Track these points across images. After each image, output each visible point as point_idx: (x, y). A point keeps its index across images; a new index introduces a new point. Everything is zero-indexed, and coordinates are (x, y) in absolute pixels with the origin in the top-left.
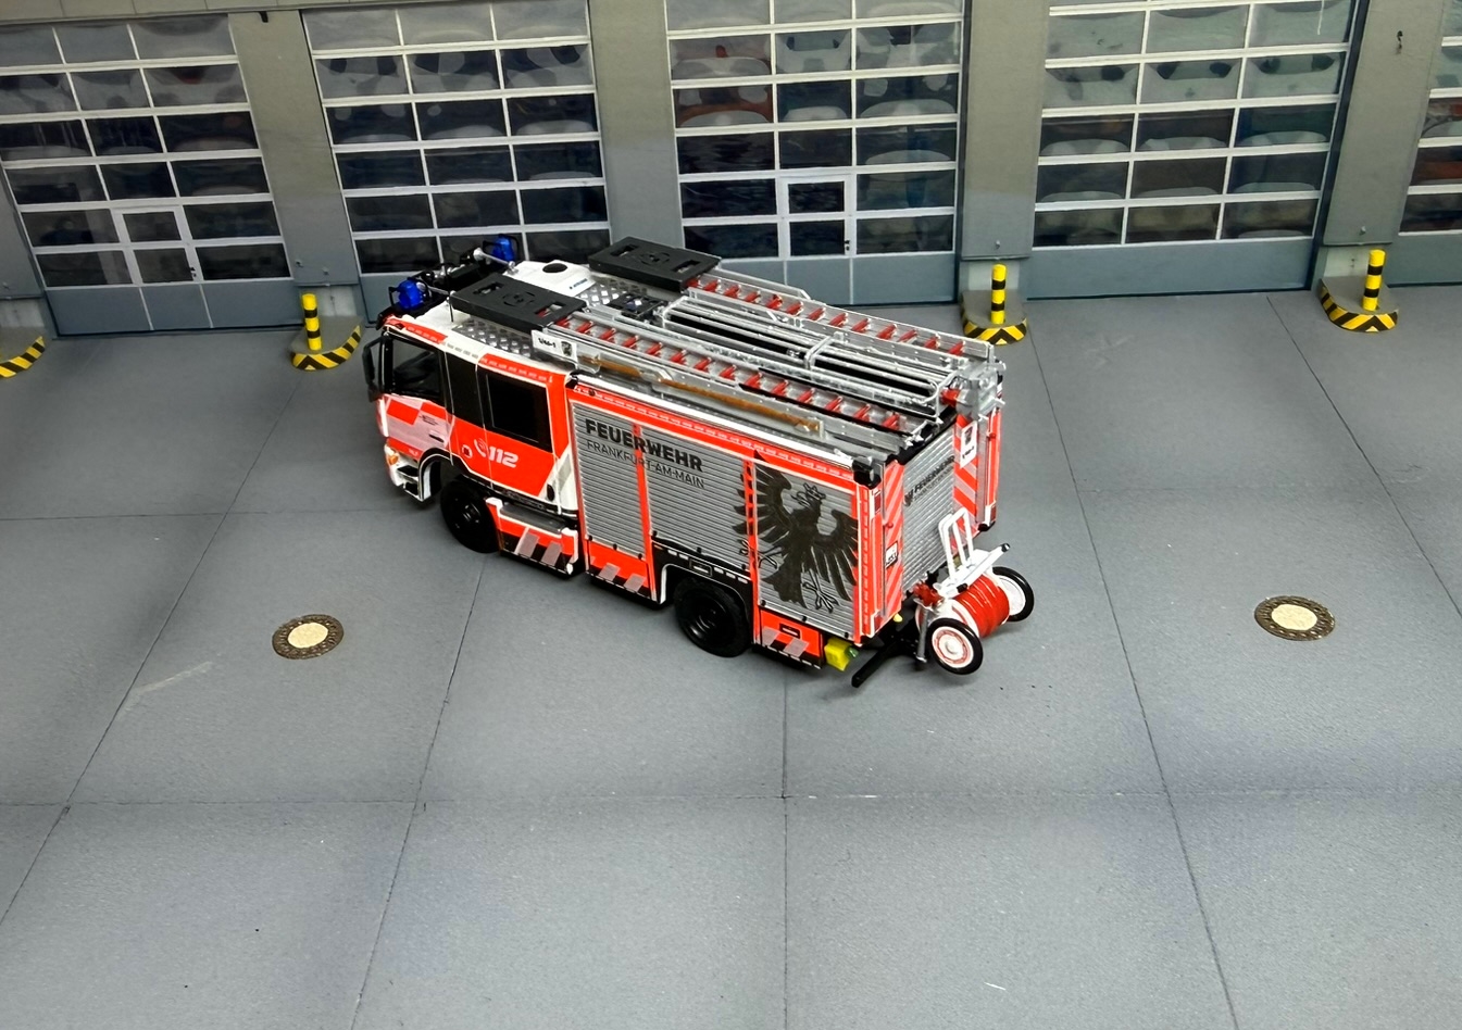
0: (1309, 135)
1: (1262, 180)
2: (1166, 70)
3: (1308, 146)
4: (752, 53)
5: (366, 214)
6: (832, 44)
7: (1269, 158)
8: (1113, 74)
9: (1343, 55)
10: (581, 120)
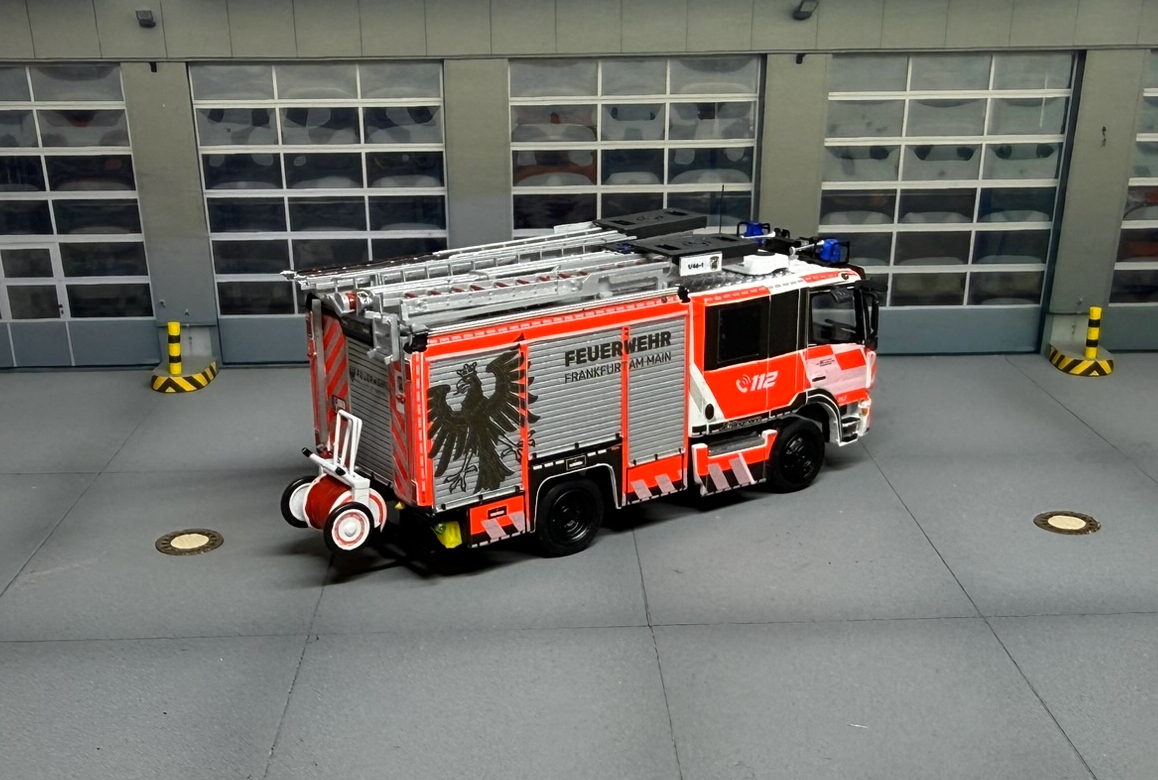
0: (1036, 214)
1: (1000, 252)
2: (923, 152)
3: (1035, 224)
4: (580, 121)
5: (230, 257)
6: (649, 116)
7: (1005, 234)
8: (879, 153)
9: (1061, 145)
10: (430, 175)
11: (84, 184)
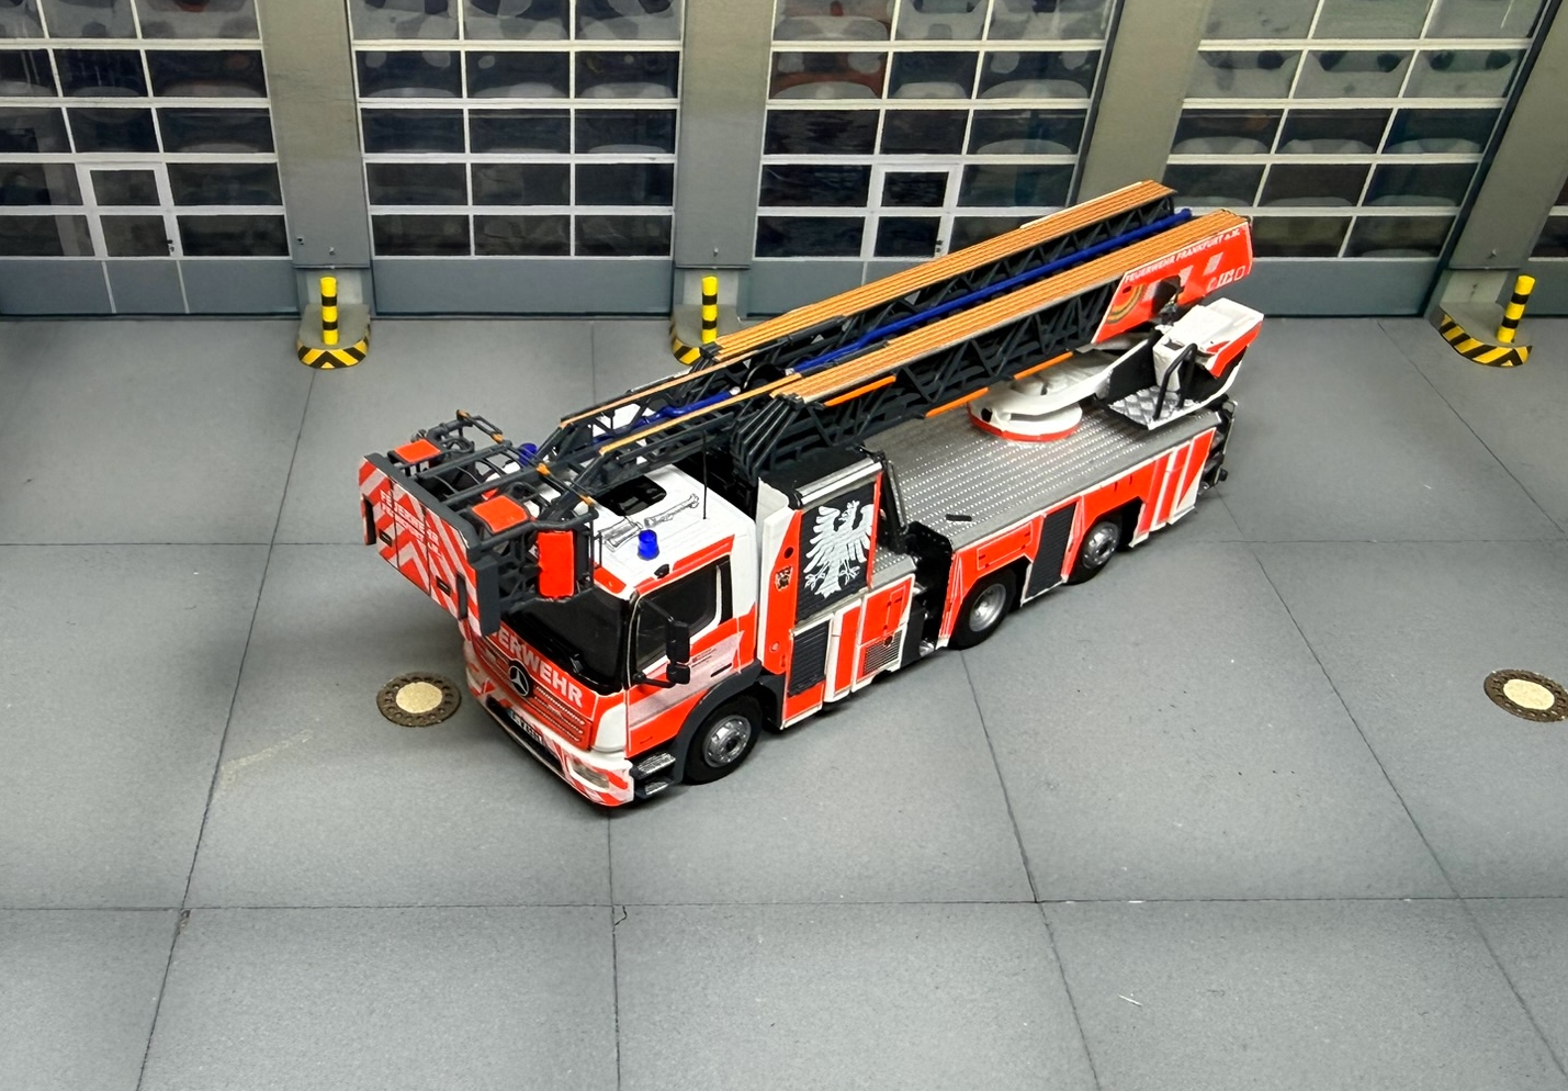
0: (1464, 143)
1: (1401, 192)
2: (1330, 61)
3: (1459, 156)
4: (869, 13)
5: (388, 183)
8: (1271, 61)
9: (1522, 52)
10: (659, 82)
11: (198, 88)
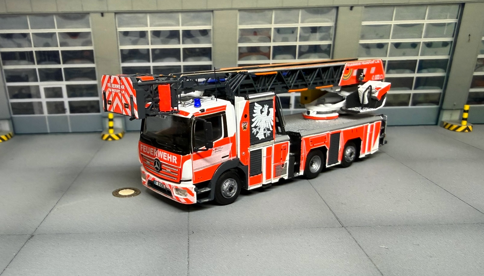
0: (440, 70)
1: (424, 85)
2: (397, 45)
3: (439, 73)
4: (264, 34)
6: (292, 32)
7: (427, 78)
8: (380, 46)
9: (452, 42)
10: (206, 56)
11: (75, 61)
